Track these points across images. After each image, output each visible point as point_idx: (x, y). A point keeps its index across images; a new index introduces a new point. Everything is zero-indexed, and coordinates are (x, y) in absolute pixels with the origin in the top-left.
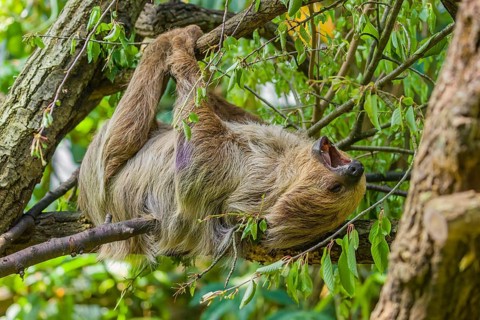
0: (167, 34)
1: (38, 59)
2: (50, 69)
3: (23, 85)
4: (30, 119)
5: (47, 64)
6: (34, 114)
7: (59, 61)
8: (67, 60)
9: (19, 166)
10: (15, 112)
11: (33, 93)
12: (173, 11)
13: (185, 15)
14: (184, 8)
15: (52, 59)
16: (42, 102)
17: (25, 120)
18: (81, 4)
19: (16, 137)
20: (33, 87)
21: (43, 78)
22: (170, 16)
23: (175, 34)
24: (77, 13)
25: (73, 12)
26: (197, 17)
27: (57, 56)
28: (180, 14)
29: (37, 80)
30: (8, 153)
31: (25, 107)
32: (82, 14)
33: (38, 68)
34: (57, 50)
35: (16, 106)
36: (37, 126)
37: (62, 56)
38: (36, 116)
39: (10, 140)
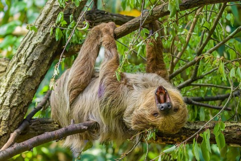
1: (30, 39)
2: (37, 44)
3: (22, 52)
4: (27, 70)
5: (35, 42)
6: (29, 67)
7: (41, 40)
8: (45, 40)
9: (22, 94)
10: (19, 67)
11: (28, 57)
12: (94, 14)
13: (101, 16)
14: (100, 13)
15: (37, 39)
16: (33, 61)
17: (25, 70)
18: (51, 11)
19: (21, 80)
20: (28, 54)
21: (33, 49)
22: (93, 17)
24: (49, 15)
25: (47, 15)
26: (107, 18)
27: (40, 37)
28: (99, 16)
29: (30, 50)
30: (17, 88)
31: (24, 64)
32: (52, 16)
33: (30, 44)
34: (39, 34)
35: (19, 63)
36: (31, 74)
37: (43, 37)
38: (30, 69)
39: (18, 81)
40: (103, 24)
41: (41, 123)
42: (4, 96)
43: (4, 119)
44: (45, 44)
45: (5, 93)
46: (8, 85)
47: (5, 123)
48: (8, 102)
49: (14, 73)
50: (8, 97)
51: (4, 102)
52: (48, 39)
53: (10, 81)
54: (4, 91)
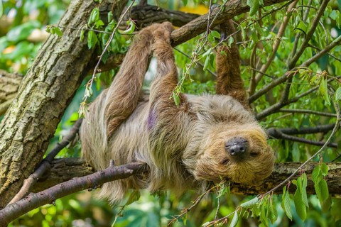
0: (149, 28)
1: (51, 46)
2: (61, 53)
3: (41, 64)
4: (48, 90)
5: (58, 50)
6: (50, 86)
7: (67, 48)
8: (72, 47)
9: (41, 125)
10: (36, 85)
11: (49, 71)
12: (143, 11)
13: (152, 14)
14: (151, 9)
15: (61, 46)
16: (56, 78)
17: (44, 91)
18: (81, 6)
19: (38, 104)
20: (48, 67)
21: (56, 60)
22: (141, 15)
23: (155, 28)
24: (79, 12)
25: (75, 12)
26: (161, 16)
27: (66, 44)
28: (150, 13)
29: (51, 61)
30: (33, 115)
31: (44, 81)
32: (82, 14)
33: (51, 53)
34: (65, 39)
35: (36, 81)
36: (53, 96)
37: (69, 44)
38: (52, 88)
39: (34, 105)
40: (156, 25)
42: (15, 127)
43: (14, 159)
44: (72, 54)
45: (16, 122)
46: (21, 112)
47: (17, 165)
48: (21, 135)
49: (28, 94)
50: (21, 128)
51: (14, 135)
52: (77, 47)
53: (24, 106)
54: (14, 119)
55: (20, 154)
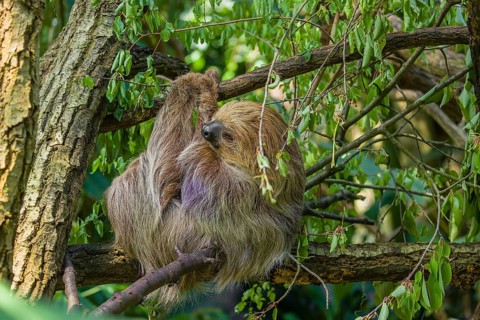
1: (60, 97)
2: (78, 108)
3: (52, 121)
4: (71, 156)
5: (73, 103)
6: (72, 151)
7: (84, 101)
8: (90, 99)
10: (54, 149)
11: (68, 132)
15: (77, 98)
16: (76, 140)
17: (67, 157)
19: (64, 174)
20: (65, 125)
21: (73, 116)
24: (90, 52)
27: (81, 95)
29: (67, 117)
30: (61, 190)
31: (63, 144)
32: (97, 56)
33: (64, 107)
34: (79, 89)
35: (52, 143)
36: (78, 164)
37: (87, 95)
38: (75, 153)
39: (59, 176)
41: (88, 254)
42: (41, 205)
43: (48, 247)
44: (91, 108)
45: (39, 199)
46: (43, 185)
47: (53, 255)
48: (51, 215)
49: (47, 162)
50: (49, 207)
51: (41, 215)
52: (95, 99)
53: (44, 178)
54: (36, 195)
55: (54, 241)
